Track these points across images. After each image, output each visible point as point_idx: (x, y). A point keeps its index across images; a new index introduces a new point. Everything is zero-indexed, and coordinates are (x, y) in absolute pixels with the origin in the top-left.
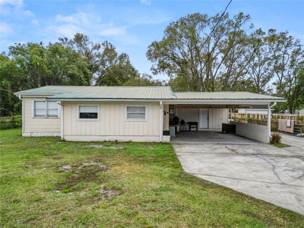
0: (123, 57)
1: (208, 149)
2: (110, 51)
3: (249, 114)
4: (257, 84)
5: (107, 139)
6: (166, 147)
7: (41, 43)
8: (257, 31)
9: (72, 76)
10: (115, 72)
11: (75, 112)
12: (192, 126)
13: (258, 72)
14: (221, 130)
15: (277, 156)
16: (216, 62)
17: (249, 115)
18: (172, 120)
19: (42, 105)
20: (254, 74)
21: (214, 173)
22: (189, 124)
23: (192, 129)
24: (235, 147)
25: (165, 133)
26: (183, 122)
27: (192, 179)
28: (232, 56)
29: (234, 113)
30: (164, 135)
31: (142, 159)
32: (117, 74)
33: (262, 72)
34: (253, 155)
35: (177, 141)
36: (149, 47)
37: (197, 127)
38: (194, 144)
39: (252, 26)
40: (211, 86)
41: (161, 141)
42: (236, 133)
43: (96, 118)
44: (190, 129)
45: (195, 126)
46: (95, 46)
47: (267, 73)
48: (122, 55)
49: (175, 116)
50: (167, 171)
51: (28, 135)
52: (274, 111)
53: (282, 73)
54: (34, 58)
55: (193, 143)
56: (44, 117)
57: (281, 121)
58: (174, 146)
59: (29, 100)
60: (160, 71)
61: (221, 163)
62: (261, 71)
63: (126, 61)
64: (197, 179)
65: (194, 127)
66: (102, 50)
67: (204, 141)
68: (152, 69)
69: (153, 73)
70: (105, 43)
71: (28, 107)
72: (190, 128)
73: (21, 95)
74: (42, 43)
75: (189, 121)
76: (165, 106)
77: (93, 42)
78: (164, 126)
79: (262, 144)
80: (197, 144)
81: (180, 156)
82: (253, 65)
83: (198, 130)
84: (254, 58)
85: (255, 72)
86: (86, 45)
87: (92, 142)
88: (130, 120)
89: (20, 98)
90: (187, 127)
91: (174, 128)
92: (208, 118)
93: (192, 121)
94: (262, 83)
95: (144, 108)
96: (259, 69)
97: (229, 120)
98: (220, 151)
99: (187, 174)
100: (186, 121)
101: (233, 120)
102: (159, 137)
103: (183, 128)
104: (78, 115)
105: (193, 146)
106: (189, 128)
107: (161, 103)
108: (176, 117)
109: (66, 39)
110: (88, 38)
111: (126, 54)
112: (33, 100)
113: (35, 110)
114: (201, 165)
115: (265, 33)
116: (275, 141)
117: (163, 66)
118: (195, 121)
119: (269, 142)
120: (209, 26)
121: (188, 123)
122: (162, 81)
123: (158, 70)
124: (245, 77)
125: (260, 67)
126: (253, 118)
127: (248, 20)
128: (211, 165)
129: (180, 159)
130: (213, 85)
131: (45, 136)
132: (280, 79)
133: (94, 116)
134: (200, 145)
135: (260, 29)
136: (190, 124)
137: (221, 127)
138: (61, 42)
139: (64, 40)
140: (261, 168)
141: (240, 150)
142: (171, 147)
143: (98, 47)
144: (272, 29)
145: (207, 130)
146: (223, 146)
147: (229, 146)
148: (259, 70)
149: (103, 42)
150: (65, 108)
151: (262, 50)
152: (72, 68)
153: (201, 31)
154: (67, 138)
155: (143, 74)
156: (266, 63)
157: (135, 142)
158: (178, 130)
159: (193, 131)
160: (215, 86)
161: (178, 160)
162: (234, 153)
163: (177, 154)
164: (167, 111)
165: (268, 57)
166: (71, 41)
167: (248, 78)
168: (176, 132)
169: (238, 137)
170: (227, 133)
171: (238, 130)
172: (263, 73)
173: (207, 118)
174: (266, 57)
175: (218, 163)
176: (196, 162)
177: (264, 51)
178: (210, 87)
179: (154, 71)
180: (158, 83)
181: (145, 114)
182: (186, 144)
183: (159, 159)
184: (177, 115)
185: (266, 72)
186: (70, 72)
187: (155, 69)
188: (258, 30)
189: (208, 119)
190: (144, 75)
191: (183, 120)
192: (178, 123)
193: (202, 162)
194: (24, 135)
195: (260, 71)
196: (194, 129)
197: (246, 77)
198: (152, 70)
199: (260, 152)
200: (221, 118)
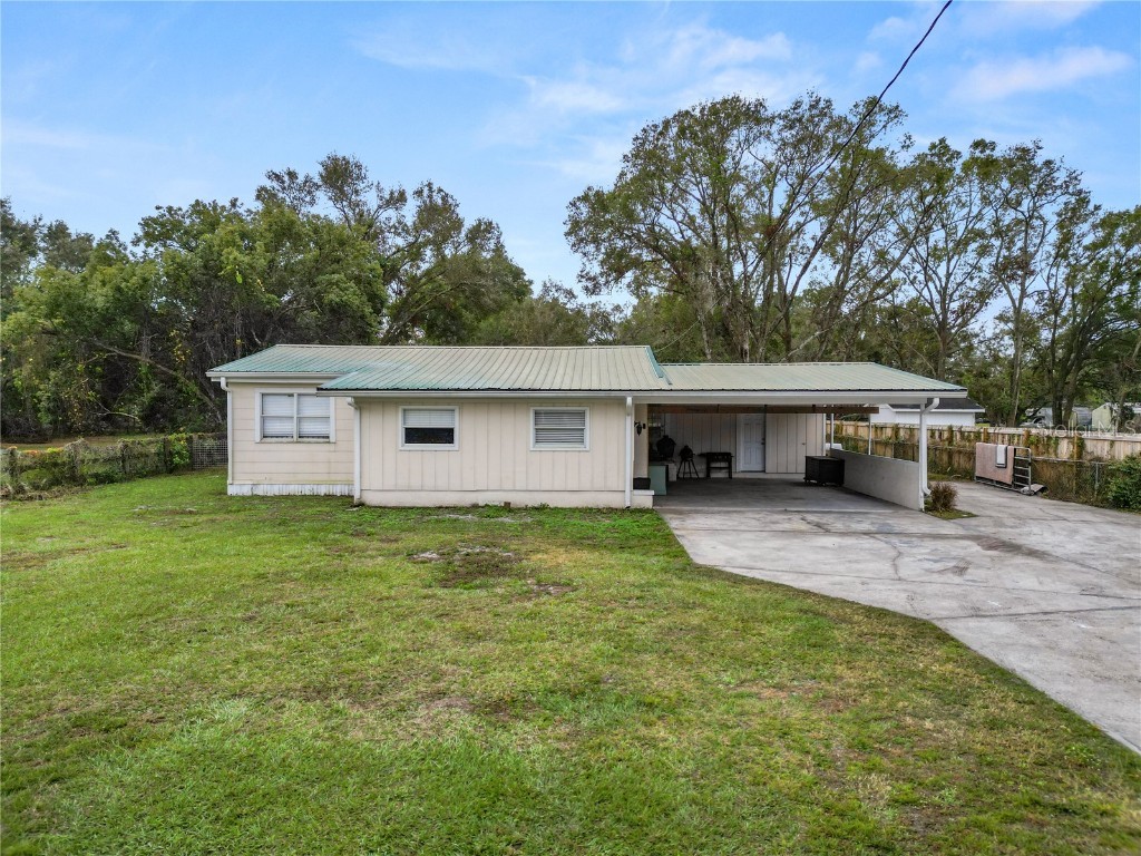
0: (482, 231)
1: (754, 522)
2: (438, 215)
3: (897, 425)
4: (939, 323)
5: (481, 499)
6: (644, 518)
7: (234, 203)
8: (933, 146)
9: (338, 311)
10: (458, 287)
11: (392, 426)
12: (713, 465)
13: (944, 280)
14: (801, 477)
15: (923, 536)
16: (801, 244)
17: (896, 429)
18: (655, 448)
19: (281, 407)
20: (931, 285)
21: (759, 565)
22: (704, 460)
23: (714, 475)
24: (825, 519)
25: (640, 484)
26: (686, 454)
27: (711, 573)
28: (851, 231)
29: (852, 423)
30: (635, 487)
31: (590, 542)
32: (464, 291)
33: (958, 277)
34: (865, 534)
35: (673, 505)
36: (573, 204)
37: (730, 468)
38: (719, 512)
39: (908, 142)
40: (782, 329)
41: (628, 504)
42: (844, 485)
43: (451, 440)
44: (708, 475)
45: (723, 465)
46: (388, 197)
47: (976, 281)
48: (479, 225)
49: (662, 434)
50: (655, 561)
51: (246, 491)
52: (984, 415)
53: (1022, 284)
54: (228, 258)
55: (716, 509)
56: (290, 439)
57: (983, 448)
58: (667, 517)
59: (247, 392)
60: (607, 282)
61: (779, 550)
62: (953, 277)
63: (492, 246)
64: (720, 573)
65: (721, 468)
66: (410, 212)
67: (747, 504)
68: (582, 277)
69: (587, 289)
70: (426, 189)
71: (244, 412)
72: (709, 470)
73: (227, 378)
74: (238, 203)
75: (706, 449)
76: (637, 407)
77: (382, 185)
78: (636, 465)
79: (903, 512)
80: (729, 512)
81: (683, 536)
82: (924, 254)
83: (734, 476)
84: (929, 229)
85: (931, 279)
86: (357, 192)
87: (440, 507)
88: (543, 446)
89: (223, 385)
90: (701, 468)
91: (664, 468)
92: (764, 439)
93: (716, 449)
94: (958, 317)
95: (582, 414)
96: (948, 268)
97: (827, 446)
98: (787, 526)
99: (698, 567)
100: (696, 451)
101: (838, 446)
102: (620, 494)
103: (687, 470)
104: (401, 435)
105: (717, 516)
106: (705, 470)
107: (629, 400)
108: (666, 437)
109: (292, 175)
110: (363, 171)
111: (491, 223)
112: (257, 392)
113: (264, 419)
114: (732, 553)
115: (959, 153)
116: (940, 503)
117: (617, 265)
118: (725, 448)
119: (923, 506)
120: (769, 143)
121: (702, 455)
122: (609, 310)
123: (602, 280)
124: (901, 295)
125: (949, 261)
126: (909, 439)
127: (895, 120)
128: (757, 552)
129: (682, 541)
130: (788, 327)
131: (292, 493)
132: (1014, 306)
133: (445, 436)
134: (735, 515)
135: (942, 141)
136: (710, 458)
137: (802, 468)
138: (275, 184)
139: (286, 178)
140: (868, 557)
141: (839, 525)
142: (659, 519)
143: (397, 199)
144: (983, 141)
145: (761, 476)
146: (797, 517)
147: (810, 517)
148: (948, 271)
149: (416, 187)
150: (366, 415)
151: (960, 201)
152: (337, 284)
153: (746, 152)
154: (373, 499)
155: (545, 285)
156: (974, 246)
157: (556, 508)
158: (673, 478)
159: (718, 480)
160: (793, 329)
161: (678, 543)
162: (820, 530)
163: (676, 532)
164: (644, 420)
165: (977, 227)
166: (306, 182)
167: (910, 298)
168: (669, 484)
169: (848, 496)
170: (819, 485)
171: (850, 476)
172: (962, 283)
173: (760, 439)
174: (970, 227)
175: (774, 549)
176: (720, 547)
177: (964, 205)
178: (777, 332)
179: (590, 285)
180: (598, 315)
181: (583, 430)
182: (697, 512)
183: (632, 543)
184: (668, 432)
185: (972, 279)
186: (332, 296)
187: (592, 274)
188: (938, 142)
189: (764, 444)
190: (546, 289)
191: (686, 447)
192: (672, 456)
193: (737, 548)
194: (231, 491)
195: (949, 275)
196: (722, 475)
197: (905, 295)
198: (584, 280)
199: (885, 529)
200: (802, 439)
